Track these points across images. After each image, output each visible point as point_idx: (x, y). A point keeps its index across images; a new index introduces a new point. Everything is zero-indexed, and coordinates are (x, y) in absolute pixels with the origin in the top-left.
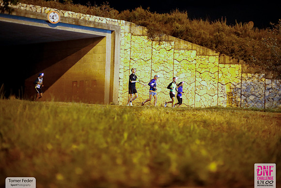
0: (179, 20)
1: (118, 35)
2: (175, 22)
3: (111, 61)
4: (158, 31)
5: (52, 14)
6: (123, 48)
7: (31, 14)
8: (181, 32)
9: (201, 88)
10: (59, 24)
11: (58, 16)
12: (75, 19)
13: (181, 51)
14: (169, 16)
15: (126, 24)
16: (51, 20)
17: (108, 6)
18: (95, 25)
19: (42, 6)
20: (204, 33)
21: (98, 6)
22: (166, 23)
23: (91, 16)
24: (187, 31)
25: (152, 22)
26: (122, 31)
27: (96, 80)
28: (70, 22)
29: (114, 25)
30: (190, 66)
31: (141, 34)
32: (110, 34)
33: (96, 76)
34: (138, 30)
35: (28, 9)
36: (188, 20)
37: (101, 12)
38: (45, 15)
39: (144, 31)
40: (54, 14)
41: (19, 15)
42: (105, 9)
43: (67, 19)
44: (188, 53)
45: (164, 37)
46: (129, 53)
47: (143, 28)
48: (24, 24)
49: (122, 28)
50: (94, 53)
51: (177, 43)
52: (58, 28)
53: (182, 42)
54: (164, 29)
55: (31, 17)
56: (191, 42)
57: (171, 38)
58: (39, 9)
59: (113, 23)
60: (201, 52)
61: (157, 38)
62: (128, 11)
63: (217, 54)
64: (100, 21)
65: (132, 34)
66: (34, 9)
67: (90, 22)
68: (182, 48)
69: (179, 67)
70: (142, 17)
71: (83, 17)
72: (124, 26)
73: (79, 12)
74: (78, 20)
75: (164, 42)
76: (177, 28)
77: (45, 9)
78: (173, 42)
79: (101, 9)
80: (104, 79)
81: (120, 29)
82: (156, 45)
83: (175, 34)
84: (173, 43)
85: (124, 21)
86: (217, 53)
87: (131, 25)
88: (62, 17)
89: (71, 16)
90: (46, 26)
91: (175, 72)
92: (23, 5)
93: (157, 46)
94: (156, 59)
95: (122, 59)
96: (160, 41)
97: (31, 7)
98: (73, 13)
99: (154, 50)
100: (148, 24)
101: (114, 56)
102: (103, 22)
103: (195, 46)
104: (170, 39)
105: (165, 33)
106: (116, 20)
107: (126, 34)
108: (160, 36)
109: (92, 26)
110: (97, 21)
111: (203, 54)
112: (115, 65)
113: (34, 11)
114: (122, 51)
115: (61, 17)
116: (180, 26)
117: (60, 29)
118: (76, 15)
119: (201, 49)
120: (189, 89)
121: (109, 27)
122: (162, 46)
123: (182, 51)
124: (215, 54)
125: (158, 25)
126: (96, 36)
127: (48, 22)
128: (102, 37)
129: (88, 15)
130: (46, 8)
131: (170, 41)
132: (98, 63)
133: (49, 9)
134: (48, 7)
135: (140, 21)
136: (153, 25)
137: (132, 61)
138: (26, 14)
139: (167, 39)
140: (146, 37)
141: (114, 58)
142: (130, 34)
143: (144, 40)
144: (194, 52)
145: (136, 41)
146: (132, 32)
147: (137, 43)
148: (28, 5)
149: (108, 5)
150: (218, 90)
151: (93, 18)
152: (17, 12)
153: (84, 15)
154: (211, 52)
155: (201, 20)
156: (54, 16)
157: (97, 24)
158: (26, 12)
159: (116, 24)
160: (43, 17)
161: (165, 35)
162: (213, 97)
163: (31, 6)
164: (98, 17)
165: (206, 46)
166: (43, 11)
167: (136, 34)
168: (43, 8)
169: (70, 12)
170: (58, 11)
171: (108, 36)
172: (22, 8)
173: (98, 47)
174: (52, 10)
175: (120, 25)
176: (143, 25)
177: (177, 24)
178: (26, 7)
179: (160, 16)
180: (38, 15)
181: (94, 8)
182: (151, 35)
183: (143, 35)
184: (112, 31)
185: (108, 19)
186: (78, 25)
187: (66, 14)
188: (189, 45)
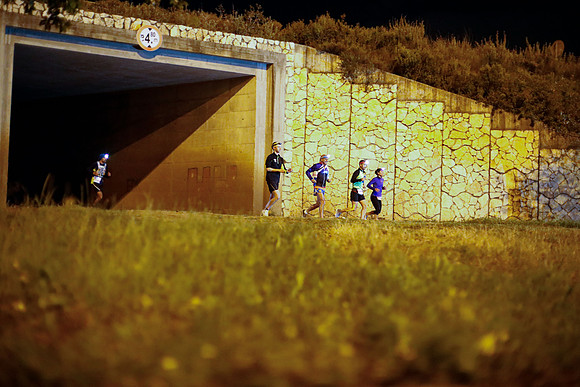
0: (408, 39)
1: (281, 72)
2: (400, 44)
3: (267, 127)
4: (363, 62)
5: (145, 32)
6: (292, 99)
7: (104, 32)
8: (412, 65)
9: (455, 181)
10: (160, 51)
11: (157, 36)
12: (192, 41)
13: (412, 103)
14: (385, 32)
15: (296, 50)
16: (144, 44)
17: (260, 14)
18: (233, 53)
19: (125, 15)
20: (459, 65)
21: (239, 14)
22: (379, 46)
23: (226, 34)
24: (424, 62)
25: (350, 44)
26: (288, 64)
27: (235, 166)
28: (183, 47)
29: (271, 53)
30: (430, 136)
31: (329, 69)
32: (265, 71)
33: (236, 158)
34: (323, 61)
35: (97, 22)
36: (426, 40)
37: (245, 25)
38: (132, 33)
39: (334, 64)
40: (150, 32)
41: (80, 34)
42: (254, 19)
43: (176, 42)
44: (426, 108)
45: (375, 74)
46: (303, 109)
47: (332, 58)
48: (89, 52)
49: (289, 57)
50: (232, 109)
51: (402, 87)
52: (159, 59)
53: (414, 84)
54: (376, 60)
55: (104, 38)
56: (432, 85)
57: (390, 77)
58: (119, 21)
59: (271, 49)
60: (454, 105)
61: (362, 77)
62: (301, 23)
63: (487, 109)
64: (244, 45)
65: (310, 71)
66: (109, 22)
67: (224, 47)
68: (413, 97)
69: (408, 138)
70: (330, 34)
71: (208, 37)
72: (292, 54)
73: (202, 26)
74: (199, 42)
75: (376, 86)
76: (404, 57)
77: (132, 22)
78: (396, 86)
79: (245, 19)
80: (252, 164)
81: (284, 59)
82: (359, 93)
83: (399, 70)
84: (394, 88)
85: (292, 44)
86: (486, 106)
87: (307, 52)
88: (167, 38)
89: (183, 35)
90: (134, 56)
91: (399, 148)
92: (86, 13)
93: (362, 94)
94: (360, 121)
95: (289, 122)
96: (368, 83)
97: (103, 19)
98: (188, 28)
99: (354, 102)
100: (343, 50)
101: (272, 117)
102: (249, 46)
103: (441, 94)
104: (389, 80)
105: (378, 66)
106: (277, 42)
107: (298, 71)
108: (367, 74)
109: (227, 54)
110: (237, 44)
111: (458, 111)
112: (274, 133)
113: (110, 25)
114: (290, 106)
115: (165, 37)
116: (408, 51)
117: (163, 62)
118: (194, 33)
119: (454, 100)
120: (429, 183)
121: (262, 57)
122: (372, 94)
123: (414, 105)
124: (482, 109)
125: (362, 50)
126: (235, 76)
127: (137, 48)
128: (248, 78)
129: (219, 33)
130: (133, 19)
131: (389, 84)
132: (239, 132)
133: (139, 21)
134: (137, 17)
135: (326, 44)
136: (353, 50)
137: (309, 125)
138: (93, 32)
139: (381, 79)
140: (339, 76)
141: (272, 121)
142: (305, 71)
143: (334, 82)
144: (439, 106)
145: (319, 85)
146: (309, 66)
147: (319, 89)
148: (97, 15)
149: (260, 10)
150: (489, 184)
151: (229, 39)
152: (75, 29)
153: (212, 33)
154: (474, 106)
155: (454, 41)
156: (150, 34)
157: (237, 50)
158: (94, 28)
159: (277, 50)
160: (129, 37)
161: (377, 71)
162: (479, 199)
163: (103, 15)
164: (239, 37)
165: (465, 92)
166: (127, 26)
167: (318, 69)
168: (128, 20)
169: (182, 27)
170: (158, 25)
171: (261, 74)
172: (86, 20)
173: (241, 97)
174: (146, 23)
175: (285, 52)
176: (333, 51)
177: (403, 49)
178: (94, 17)
179: (367, 33)
180: (117, 35)
181: (232, 17)
182: (348, 72)
183: (332, 72)
184: (268, 65)
185: (260, 40)
186: (198, 54)
187: (175, 31)
188: (429, 91)
